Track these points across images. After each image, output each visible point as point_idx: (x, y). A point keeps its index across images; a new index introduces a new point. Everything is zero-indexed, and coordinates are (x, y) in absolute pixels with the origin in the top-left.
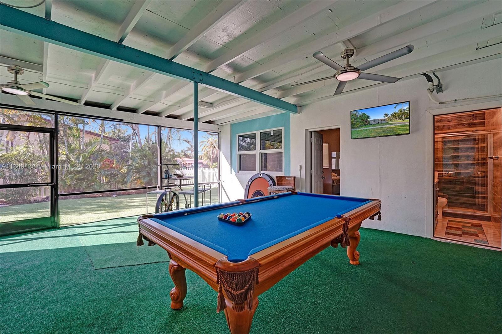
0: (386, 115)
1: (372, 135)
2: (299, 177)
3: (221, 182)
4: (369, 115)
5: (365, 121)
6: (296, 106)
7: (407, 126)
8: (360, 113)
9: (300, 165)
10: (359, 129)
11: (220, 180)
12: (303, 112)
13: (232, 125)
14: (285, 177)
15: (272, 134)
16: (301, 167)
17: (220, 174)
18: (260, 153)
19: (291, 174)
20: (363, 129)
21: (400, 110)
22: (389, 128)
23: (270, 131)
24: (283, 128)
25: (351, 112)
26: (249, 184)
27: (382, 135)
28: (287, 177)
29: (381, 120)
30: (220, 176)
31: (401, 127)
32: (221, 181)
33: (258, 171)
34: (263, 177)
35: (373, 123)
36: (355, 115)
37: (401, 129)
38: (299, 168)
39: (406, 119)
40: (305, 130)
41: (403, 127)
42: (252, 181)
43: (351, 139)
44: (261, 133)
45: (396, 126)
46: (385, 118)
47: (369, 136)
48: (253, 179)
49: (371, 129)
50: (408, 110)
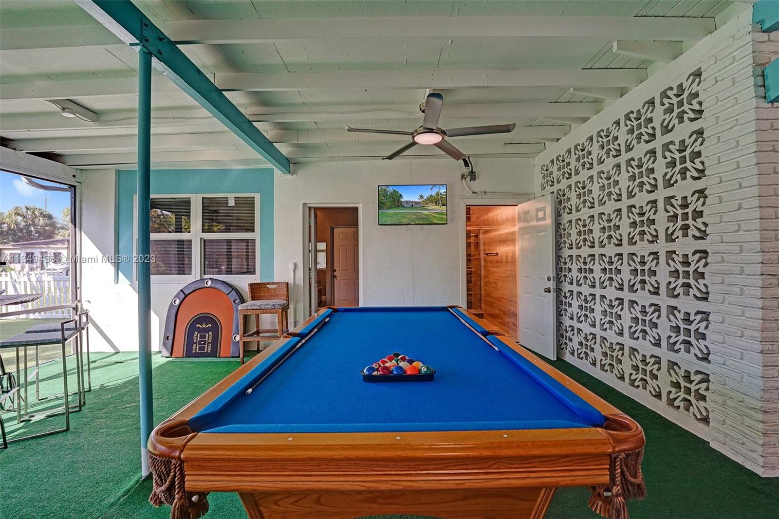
0: (421, 197)
1: (405, 221)
2: (292, 282)
3: (79, 304)
4: (401, 194)
5: (396, 201)
6: (288, 160)
7: (444, 214)
8: (390, 189)
9: (294, 262)
10: (390, 211)
11: (78, 299)
12: (298, 174)
13: (118, 172)
14: (265, 284)
15: (231, 203)
16: (295, 265)
17: (78, 286)
18: (201, 238)
19: (275, 279)
20: (394, 211)
21: (437, 193)
22: (424, 214)
23: (227, 198)
24: (257, 197)
25: (378, 186)
26: (178, 302)
27: (417, 223)
28: (269, 284)
29: (417, 203)
30: (78, 290)
31: (438, 216)
32: (80, 301)
33: (196, 274)
34: (213, 285)
35: (406, 205)
36: (385, 190)
37: (437, 218)
38: (292, 267)
39: (443, 205)
40: (304, 204)
41: (440, 216)
42: (186, 296)
43: (379, 225)
44: (203, 198)
45: (432, 213)
46: (420, 201)
47: (401, 222)
48: (187, 292)
49: (404, 213)
50: (445, 195)
